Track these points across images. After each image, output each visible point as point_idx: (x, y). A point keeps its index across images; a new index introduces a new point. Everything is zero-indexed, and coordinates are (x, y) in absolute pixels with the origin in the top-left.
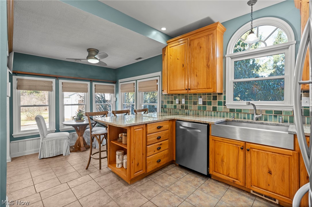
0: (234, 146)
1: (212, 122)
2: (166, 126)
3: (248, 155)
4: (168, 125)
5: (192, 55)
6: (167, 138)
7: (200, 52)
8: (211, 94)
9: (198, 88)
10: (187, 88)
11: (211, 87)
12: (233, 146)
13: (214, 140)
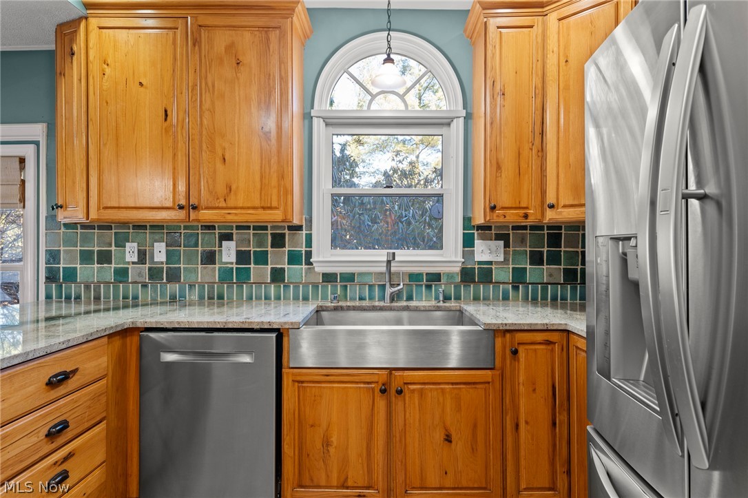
0: (360, 387)
1: (292, 323)
2: (97, 364)
3: (398, 405)
4: (105, 359)
5: (206, 84)
6: (98, 419)
7: (238, 79)
8: (265, 228)
9: (229, 205)
10: (183, 202)
11: (274, 204)
12: (357, 387)
13: (299, 382)
